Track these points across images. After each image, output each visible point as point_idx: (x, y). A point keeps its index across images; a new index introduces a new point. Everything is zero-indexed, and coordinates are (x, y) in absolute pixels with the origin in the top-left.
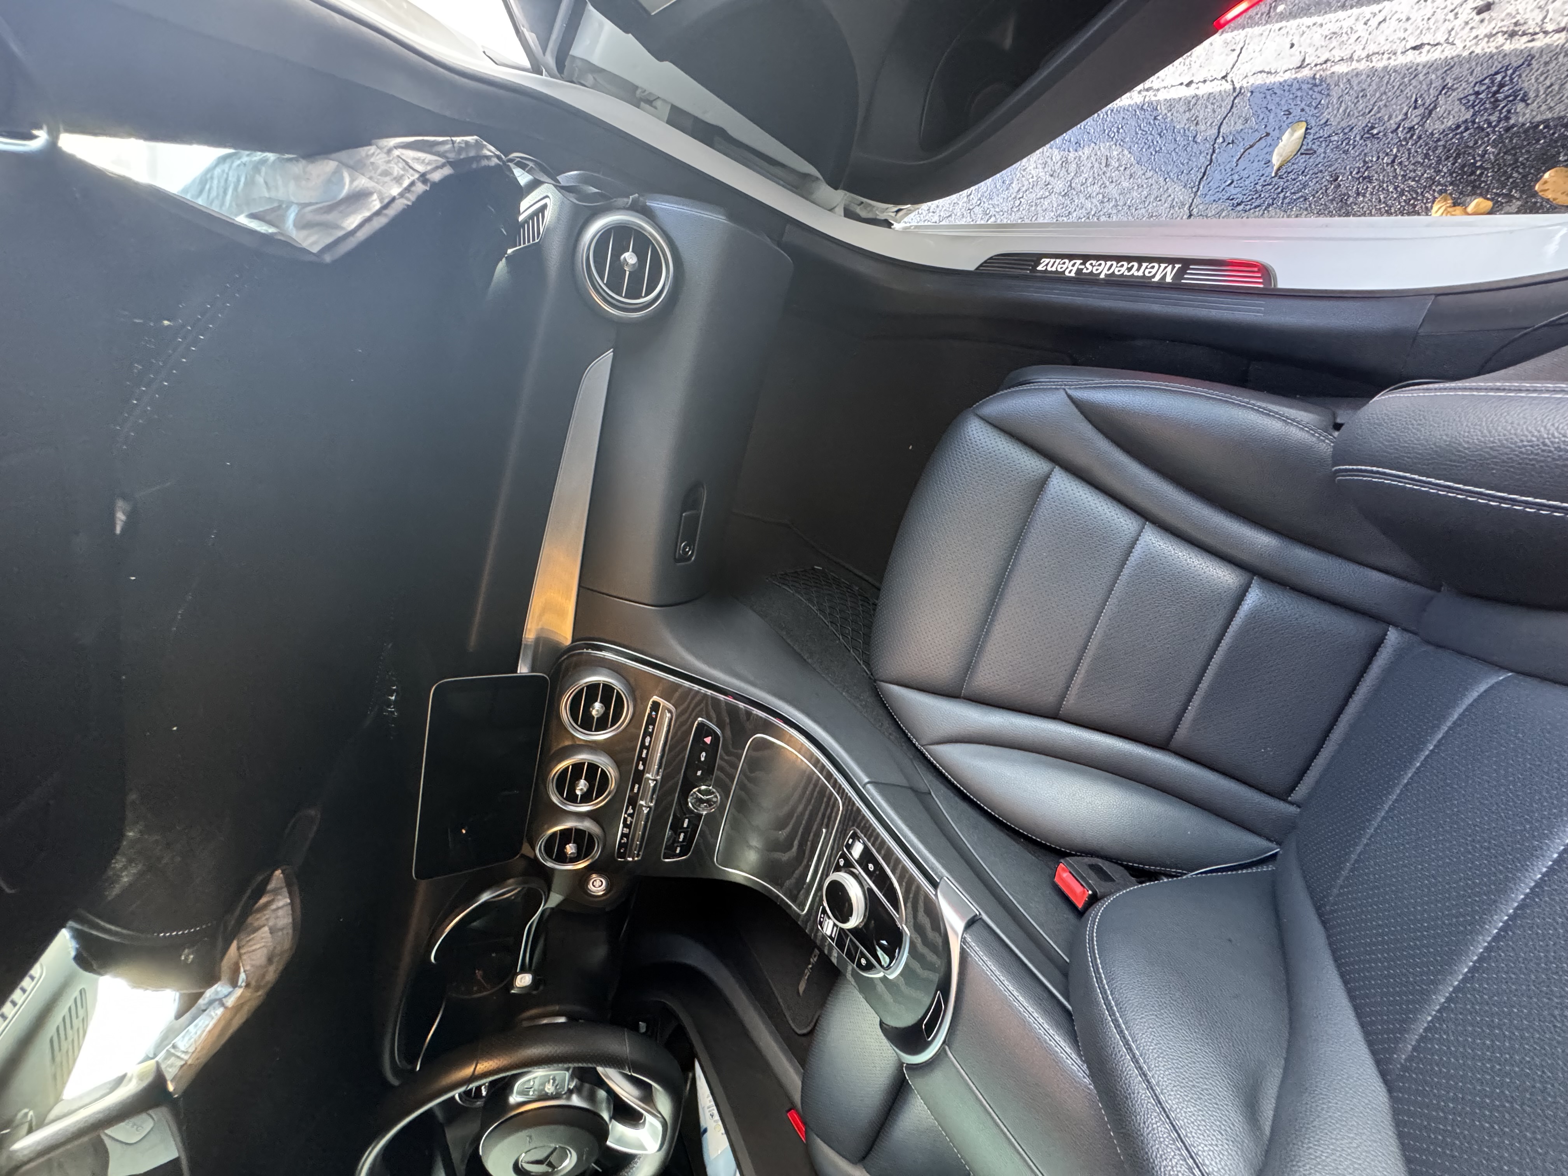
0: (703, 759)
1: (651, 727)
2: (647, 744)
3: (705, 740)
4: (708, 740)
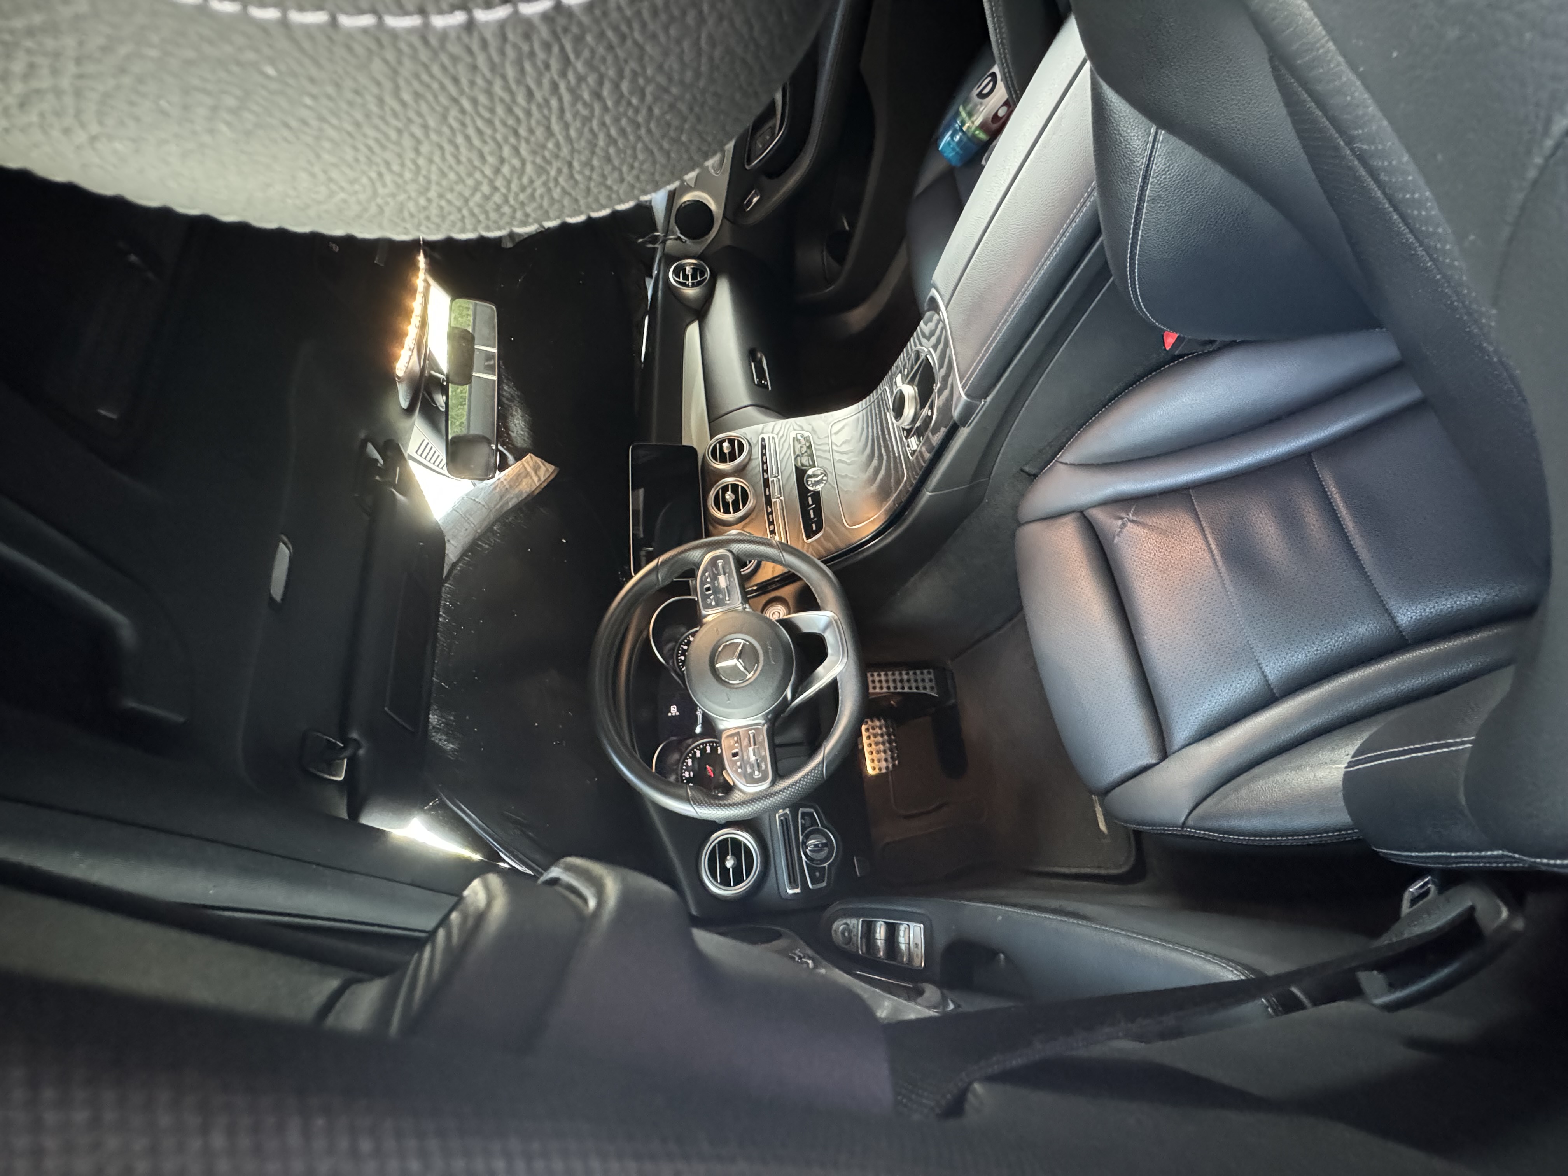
2: (765, 461)
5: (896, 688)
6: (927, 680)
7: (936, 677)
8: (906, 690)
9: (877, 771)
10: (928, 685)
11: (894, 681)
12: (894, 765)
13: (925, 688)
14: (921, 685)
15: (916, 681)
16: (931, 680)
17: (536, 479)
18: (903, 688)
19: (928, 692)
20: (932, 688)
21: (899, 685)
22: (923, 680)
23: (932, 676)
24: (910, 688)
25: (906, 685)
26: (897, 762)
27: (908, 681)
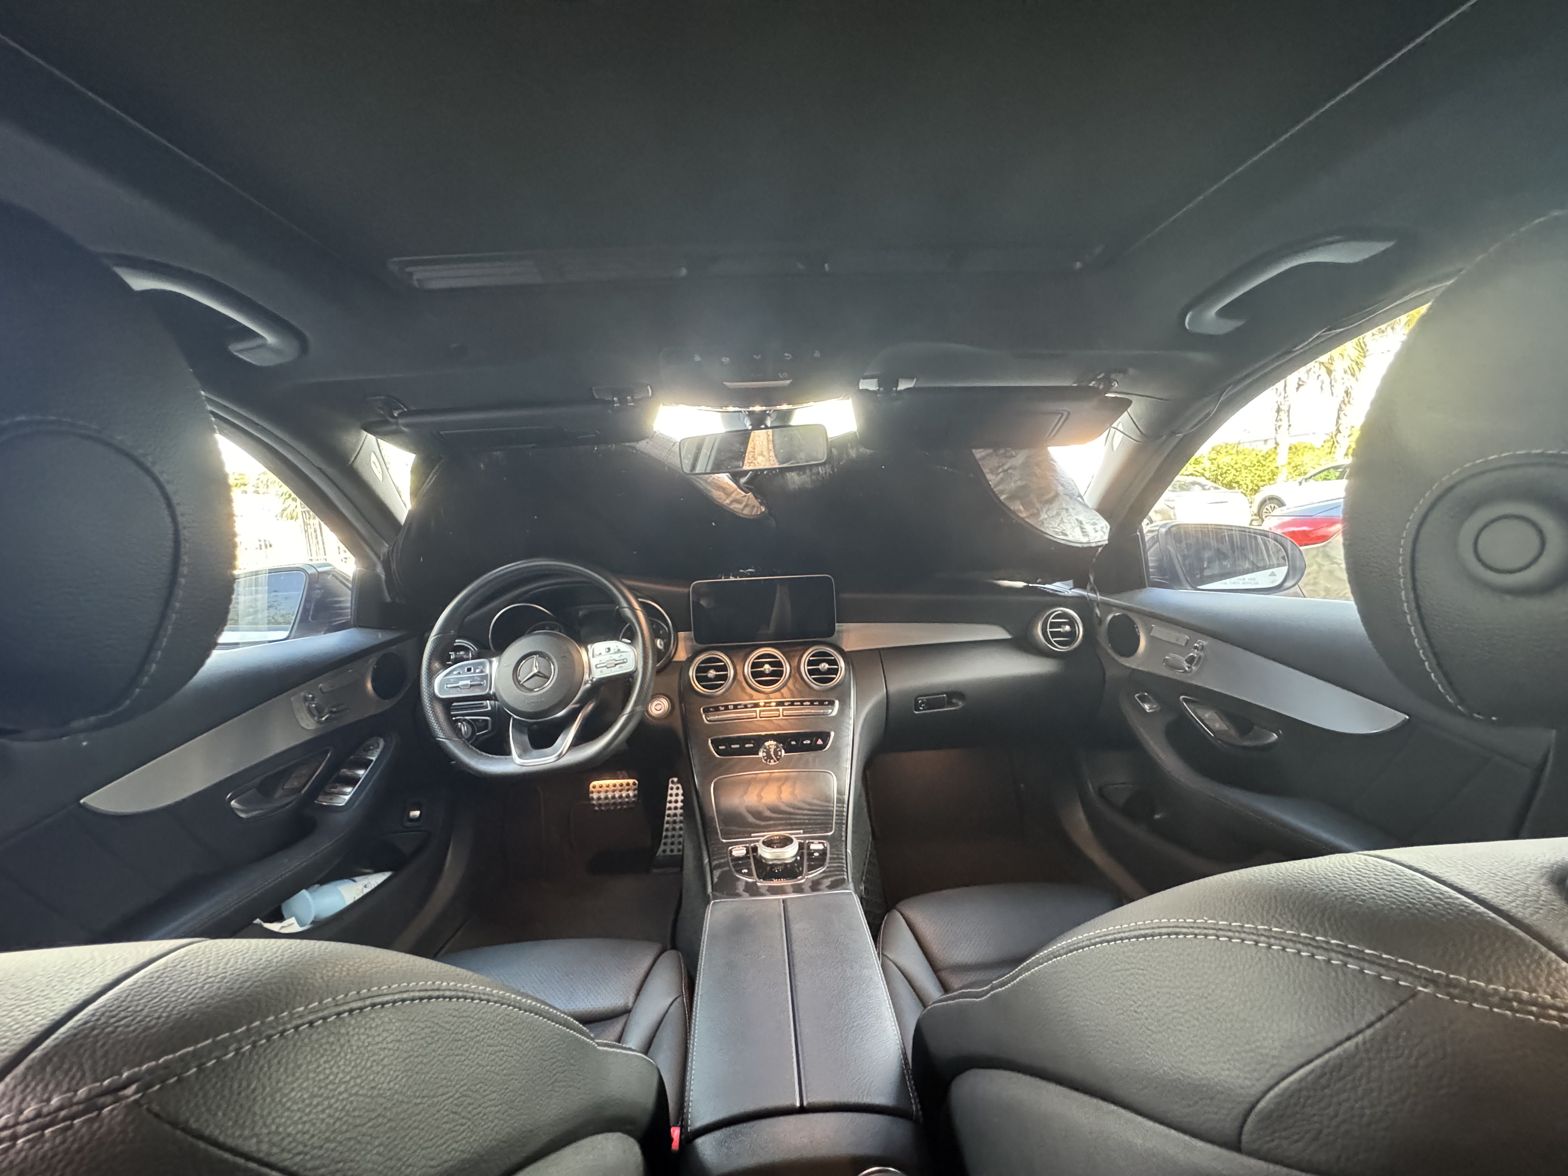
0: (805, 742)
1: (817, 703)
2: (805, 704)
3: (820, 740)
4: (820, 742)
5: (669, 815)
6: (673, 847)
7: (675, 856)
9: (591, 789)
10: (668, 848)
11: (675, 815)
12: (594, 805)
13: (665, 844)
14: (669, 841)
15: (673, 836)
16: (672, 851)
17: (728, 501)
18: (668, 822)
19: (662, 847)
20: (664, 851)
21: (671, 819)
22: (672, 844)
23: (675, 853)
25: (670, 826)
26: (597, 808)
27: (674, 829)
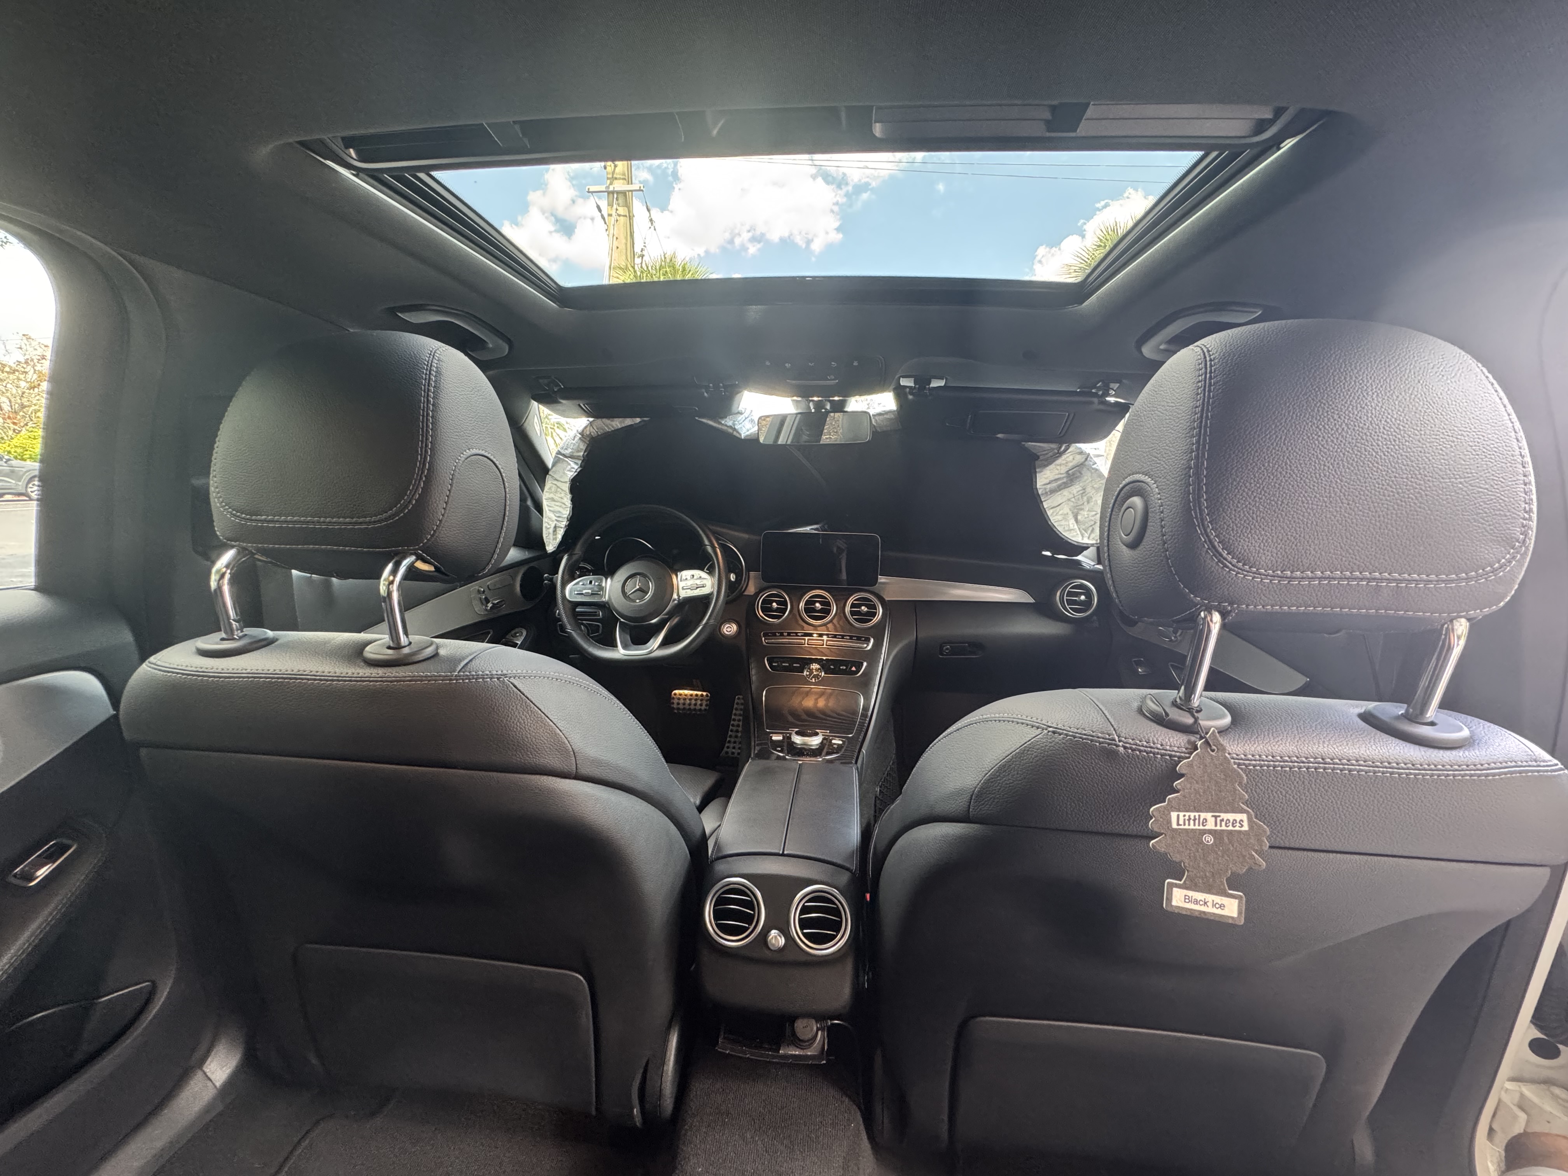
0: (841, 668)
1: (855, 638)
2: (845, 637)
3: (854, 667)
5: (733, 725)
8: (730, 733)
9: (673, 695)
12: (674, 708)
13: (728, 747)
16: (733, 753)
18: (732, 731)
19: (725, 750)
20: (727, 752)
21: (735, 728)
24: (731, 736)
25: (733, 734)
26: (676, 711)
27: (736, 737)
